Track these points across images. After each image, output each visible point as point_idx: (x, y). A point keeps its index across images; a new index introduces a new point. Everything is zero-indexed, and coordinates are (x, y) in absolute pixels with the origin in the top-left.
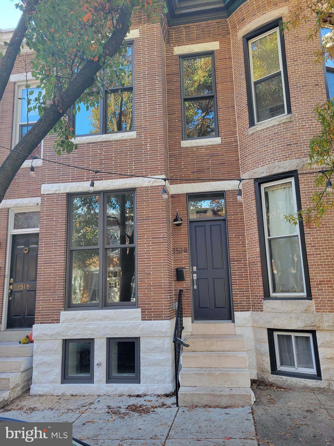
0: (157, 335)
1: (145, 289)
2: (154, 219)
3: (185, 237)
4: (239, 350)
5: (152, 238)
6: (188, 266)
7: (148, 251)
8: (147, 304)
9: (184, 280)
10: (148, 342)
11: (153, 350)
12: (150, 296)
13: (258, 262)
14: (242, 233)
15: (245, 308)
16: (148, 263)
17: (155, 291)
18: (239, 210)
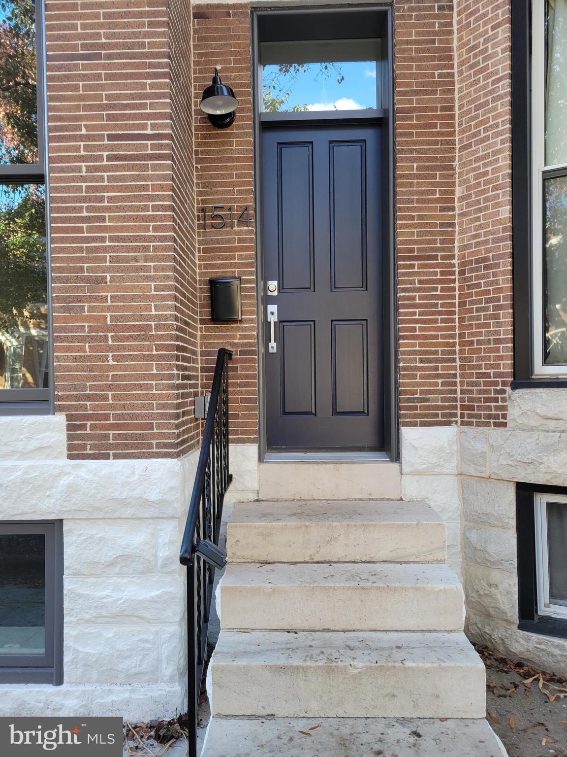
0: (129, 512)
1: (83, 339)
2: (120, 56)
3: (243, 168)
4: (422, 558)
5: (111, 137)
6: (251, 274)
7: (96, 189)
8: (89, 397)
9: (236, 321)
10: (92, 537)
11: (112, 564)
12: (101, 369)
13: (502, 256)
14: (444, 159)
15: (437, 415)
16: (94, 239)
17: (124, 348)
18: (440, 76)
